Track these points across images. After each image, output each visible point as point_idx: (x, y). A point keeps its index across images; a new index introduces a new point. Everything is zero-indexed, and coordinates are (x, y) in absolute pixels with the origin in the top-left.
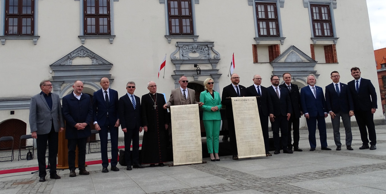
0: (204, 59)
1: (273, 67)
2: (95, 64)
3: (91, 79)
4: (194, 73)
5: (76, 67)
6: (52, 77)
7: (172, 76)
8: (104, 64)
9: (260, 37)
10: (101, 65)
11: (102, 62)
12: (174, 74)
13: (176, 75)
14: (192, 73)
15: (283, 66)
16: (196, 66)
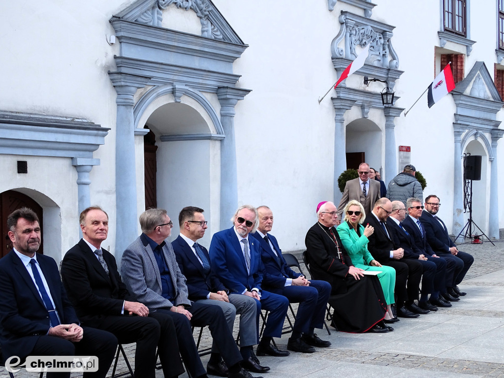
0: (376, 65)
1: (457, 105)
2: (209, 37)
3: (201, 81)
4: (365, 99)
5: (177, 37)
6: (115, 57)
7: (332, 99)
8: (225, 41)
9: (446, 32)
10: (219, 41)
11: (223, 33)
12: (335, 96)
13: (339, 98)
14: (362, 98)
15: (469, 103)
16: (366, 81)
